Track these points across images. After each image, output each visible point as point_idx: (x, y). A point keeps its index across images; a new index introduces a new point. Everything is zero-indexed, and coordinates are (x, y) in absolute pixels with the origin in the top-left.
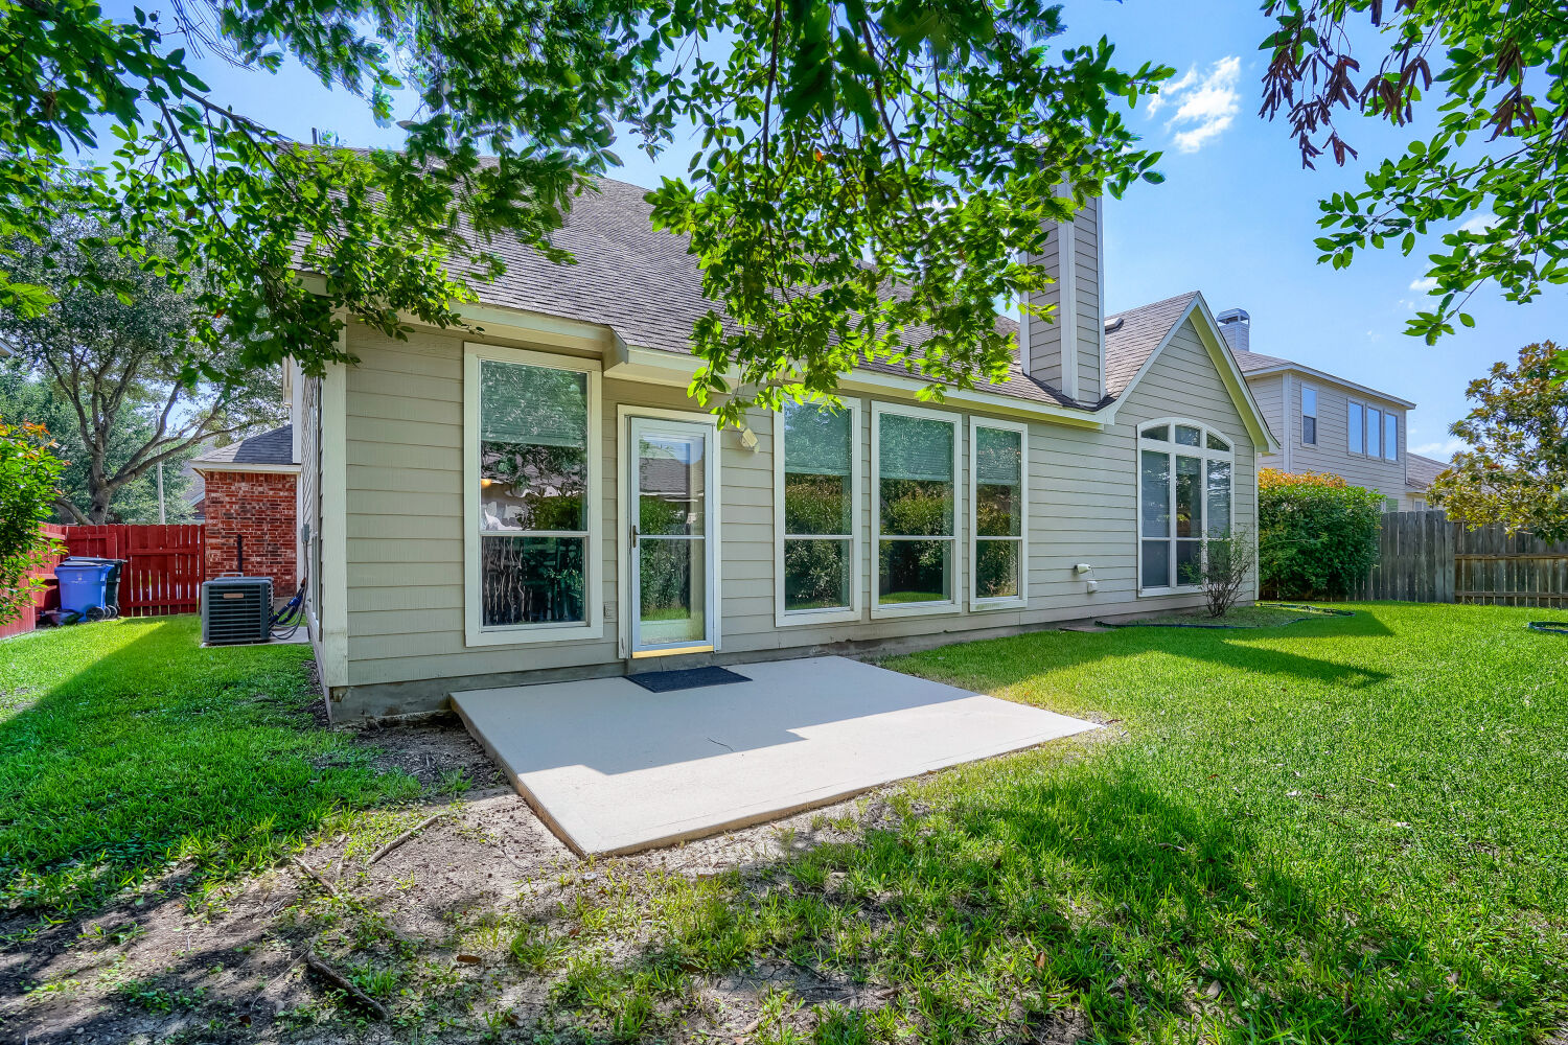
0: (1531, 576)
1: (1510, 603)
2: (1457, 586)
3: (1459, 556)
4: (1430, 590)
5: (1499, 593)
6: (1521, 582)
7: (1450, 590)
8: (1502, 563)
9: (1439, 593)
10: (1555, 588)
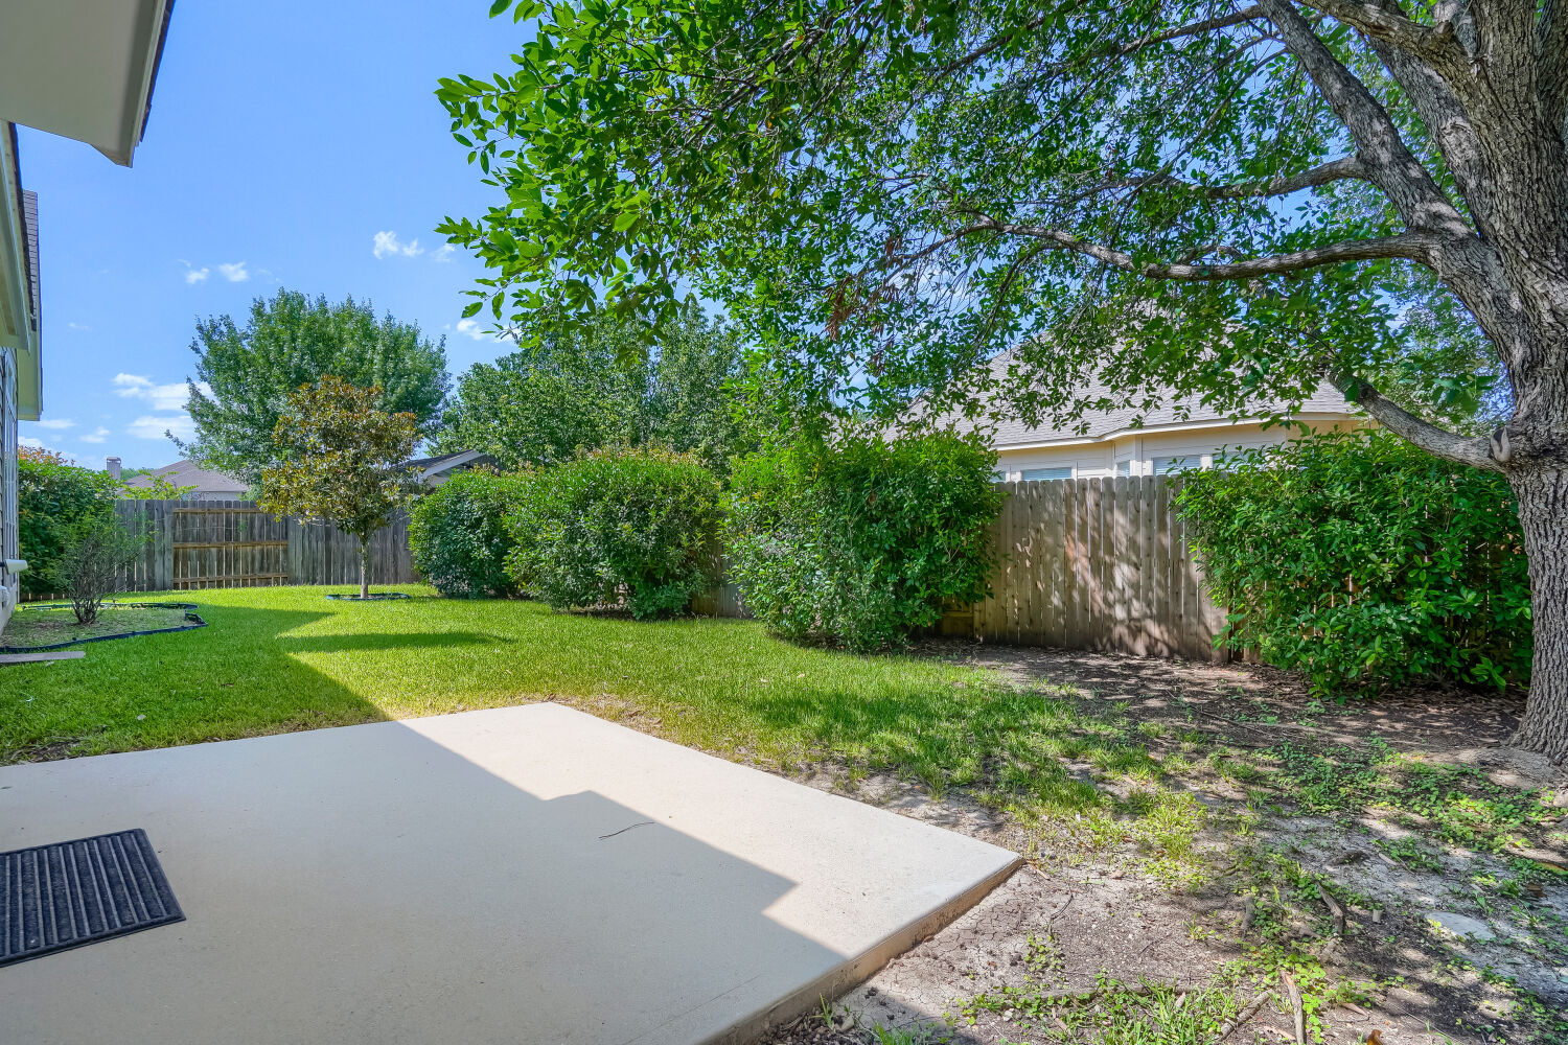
0: (236, 561)
1: (220, 585)
2: (175, 574)
3: (177, 545)
4: (149, 579)
5: (211, 579)
6: (228, 566)
7: (169, 579)
8: (214, 550)
9: (158, 582)
10: (253, 571)
